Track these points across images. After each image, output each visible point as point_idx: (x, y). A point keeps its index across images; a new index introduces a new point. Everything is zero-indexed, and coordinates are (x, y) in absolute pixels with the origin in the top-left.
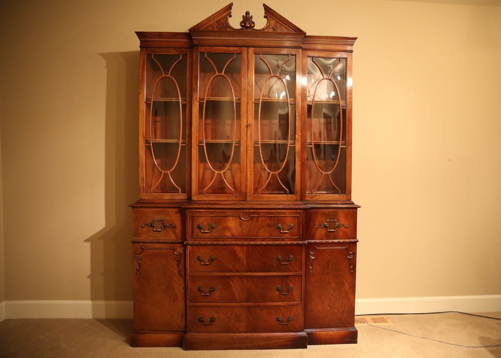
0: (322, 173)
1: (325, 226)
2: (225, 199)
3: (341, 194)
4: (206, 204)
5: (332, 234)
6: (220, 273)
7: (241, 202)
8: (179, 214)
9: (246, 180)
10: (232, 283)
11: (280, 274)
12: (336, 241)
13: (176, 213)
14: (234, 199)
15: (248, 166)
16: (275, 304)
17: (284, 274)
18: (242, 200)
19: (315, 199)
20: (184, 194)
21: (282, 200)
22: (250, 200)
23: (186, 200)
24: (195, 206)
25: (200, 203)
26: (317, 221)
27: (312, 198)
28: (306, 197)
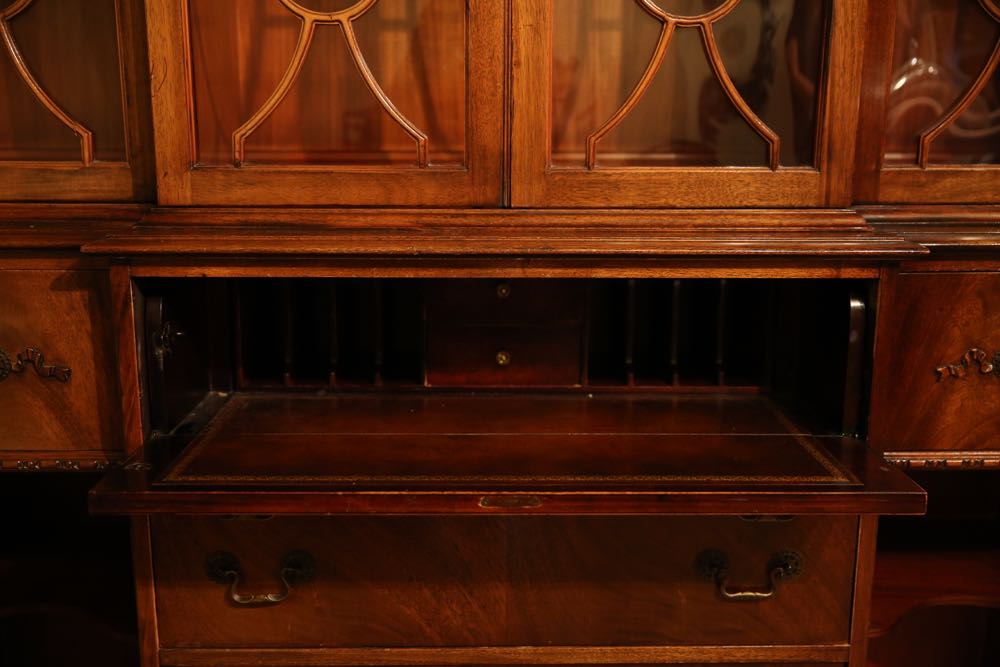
2: (372, 194)
4: (246, 228)
6: (344, 651)
7: (473, 218)
8: (77, 295)
9: (509, 67)
14: (430, 192)
18: (481, 199)
19: (939, 195)
20: (114, 165)
21: (733, 205)
22: (533, 204)
23: (125, 206)
24: (168, 242)
25: (209, 219)
26: (956, 332)
27: (921, 186)
28: (885, 183)
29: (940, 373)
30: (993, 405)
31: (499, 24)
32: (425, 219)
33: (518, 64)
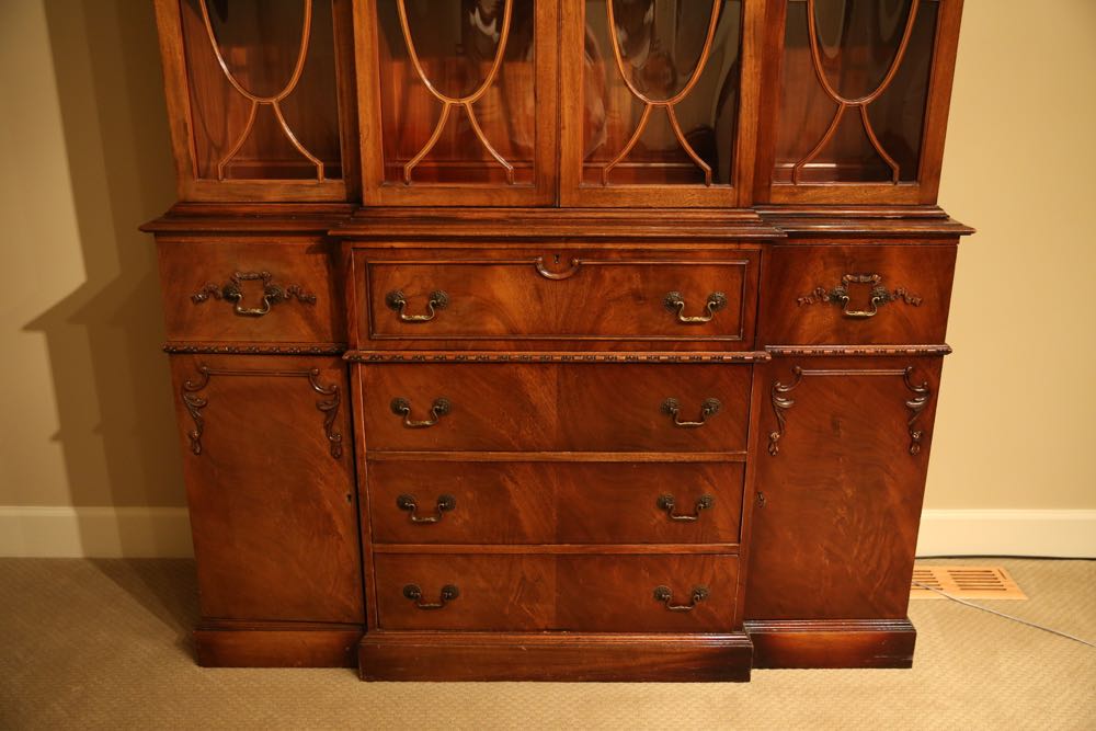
0: (838, 105)
1: (836, 299)
2: (482, 200)
3: (900, 180)
4: (413, 220)
5: (860, 324)
6: (467, 454)
7: (539, 213)
8: (320, 256)
9: (559, 129)
10: (510, 486)
11: (670, 457)
12: (870, 349)
13: (310, 251)
14: (514, 199)
15: (566, 80)
16: (651, 548)
17: (685, 457)
18: (543, 203)
19: (805, 200)
20: (336, 181)
21: (685, 205)
22: (573, 205)
23: (343, 205)
24: (373, 229)
25: (391, 215)
26: (809, 279)
27: (794, 194)
28: (774, 193)
29: (800, 302)
30: (829, 320)
31: (553, 105)
32: (512, 214)
33: (564, 128)
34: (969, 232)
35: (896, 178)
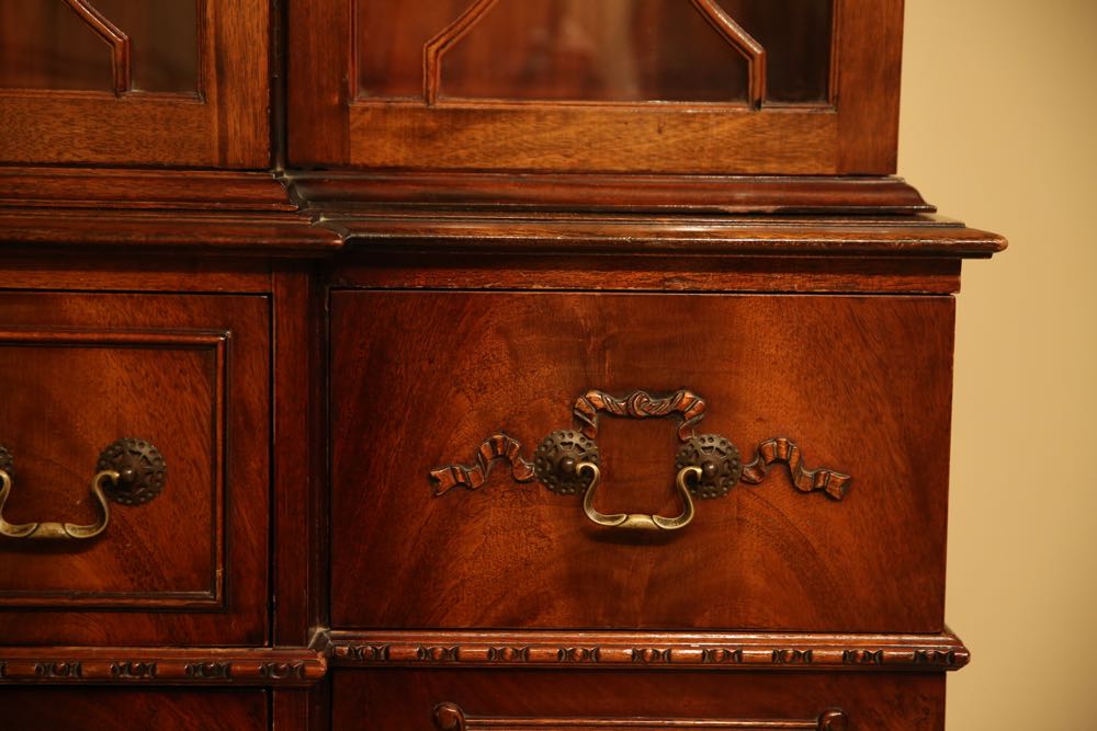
19: (462, 153)
21: (44, 159)
26: (463, 401)
27: (426, 136)
28: (363, 130)
29: (436, 480)
30: (543, 543)
34: (985, 248)
35: (757, 85)
